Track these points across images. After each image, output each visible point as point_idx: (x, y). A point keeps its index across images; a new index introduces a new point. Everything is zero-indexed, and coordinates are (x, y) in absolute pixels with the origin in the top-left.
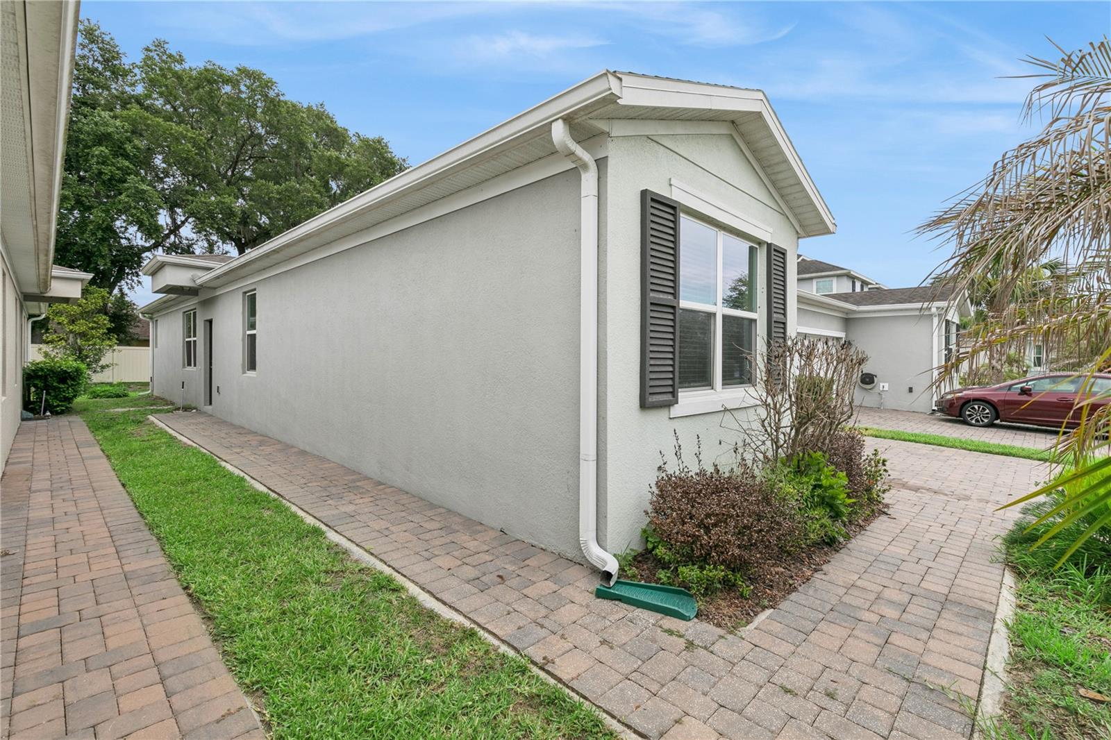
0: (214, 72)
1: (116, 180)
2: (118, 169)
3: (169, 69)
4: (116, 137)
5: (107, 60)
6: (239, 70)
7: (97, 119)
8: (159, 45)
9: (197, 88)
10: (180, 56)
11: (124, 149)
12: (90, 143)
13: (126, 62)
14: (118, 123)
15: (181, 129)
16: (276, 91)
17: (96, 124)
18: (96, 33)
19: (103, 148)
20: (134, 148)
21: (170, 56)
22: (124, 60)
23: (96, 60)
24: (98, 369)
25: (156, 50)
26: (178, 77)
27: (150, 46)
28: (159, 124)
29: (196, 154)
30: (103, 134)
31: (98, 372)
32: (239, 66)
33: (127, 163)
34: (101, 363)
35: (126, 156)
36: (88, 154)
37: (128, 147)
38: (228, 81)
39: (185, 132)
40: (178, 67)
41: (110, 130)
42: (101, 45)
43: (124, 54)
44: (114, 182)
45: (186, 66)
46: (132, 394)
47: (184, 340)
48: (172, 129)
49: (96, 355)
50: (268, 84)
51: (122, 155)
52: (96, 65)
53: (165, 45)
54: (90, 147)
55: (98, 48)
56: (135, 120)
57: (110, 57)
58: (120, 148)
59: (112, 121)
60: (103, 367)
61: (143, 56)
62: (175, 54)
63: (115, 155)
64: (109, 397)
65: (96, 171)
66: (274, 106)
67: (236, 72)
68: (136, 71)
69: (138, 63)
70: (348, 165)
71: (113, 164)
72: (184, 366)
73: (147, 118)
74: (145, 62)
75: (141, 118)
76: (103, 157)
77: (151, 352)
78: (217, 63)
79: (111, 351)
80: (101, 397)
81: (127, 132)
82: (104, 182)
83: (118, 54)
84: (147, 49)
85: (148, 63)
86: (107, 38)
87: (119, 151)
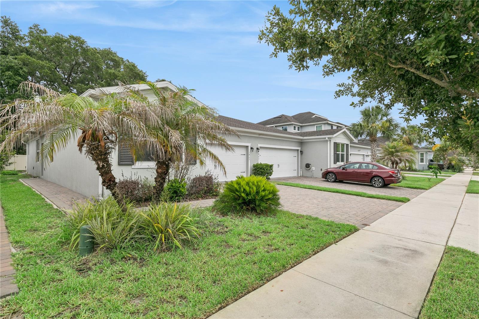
0: (59, 38)
1: (15, 85)
2: (16, 81)
3: (40, 36)
4: (16, 67)
5: (13, 33)
6: (70, 36)
7: (8, 60)
8: (36, 26)
9: (52, 45)
10: (45, 30)
11: (19, 72)
12: (4, 70)
13: (22, 34)
14: (16, 61)
15: (43, 63)
16: (86, 45)
17: (7, 62)
18: (9, 22)
19: (10, 72)
20: (23, 72)
21: (41, 31)
22: (21, 33)
23: (9, 33)
24: (8, 164)
25: (34, 29)
26: (44, 40)
27: (32, 27)
28: (34, 61)
29: (50, 73)
30: (10, 66)
31: (8, 166)
32: (70, 35)
33: (20, 78)
34: (9, 162)
35: (20, 75)
36: (4, 75)
37: (21, 71)
38: (65, 41)
39: (45, 64)
40: (44, 35)
41: (13, 64)
42: (10, 27)
43: (21, 30)
44: (14, 86)
45: (48, 34)
46: (20, 174)
47: (36, 151)
48: (39, 63)
49: (7, 158)
50: (83, 42)
51: (18, 74)
52: (9, 35)
53: (38, 26)
54: (4, 72)
55: (10, 28)
56: (24, 60)
57: (15, 31)
58: (17, 71)
59: (14, 61)
60: (10, 164)
61: (29, 31)
62: (43, 30)
63: (15, 75)
64: (10, 175)
65: (7, 82)
66: (85, 51)
67: (69, 37)
68: (26, 38)
69: (27, 34)
70: (118, 76)
71: (14, 79)
72: (36, 162)
73: (29, 59)
74: (30, 34)
75: (26, 59)
76: (10, 76)
77: (27, 157)
78: (61, 34)
79: (13, 157)
80: (7, 175)
81: (20, 65)
82: (10, 86)
83: (18, 30)
84: (31, 28)
85: (31, 34)
86: (13, 24)
87: (17, 73)
